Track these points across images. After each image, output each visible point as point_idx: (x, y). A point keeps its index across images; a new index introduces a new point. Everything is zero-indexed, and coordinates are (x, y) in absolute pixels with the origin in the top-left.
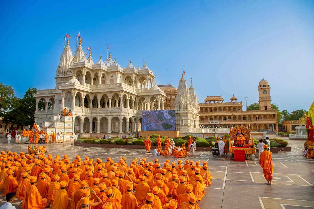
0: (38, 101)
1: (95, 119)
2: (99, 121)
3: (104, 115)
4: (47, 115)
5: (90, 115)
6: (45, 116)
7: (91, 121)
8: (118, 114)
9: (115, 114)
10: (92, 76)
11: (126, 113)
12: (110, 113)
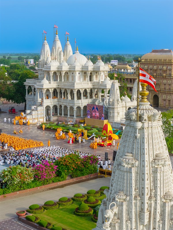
0: (27, 88)
1: (61, 106)
2: (63, 108)
3: (65, 104)
4: (33, 99)
5: (58, 103)
6: (32, 100)
7: (58, 107)
8: (72, 105)
9: (71, 104)
10: (58, 74)
11: (80, 103)
12: (69, 103)
